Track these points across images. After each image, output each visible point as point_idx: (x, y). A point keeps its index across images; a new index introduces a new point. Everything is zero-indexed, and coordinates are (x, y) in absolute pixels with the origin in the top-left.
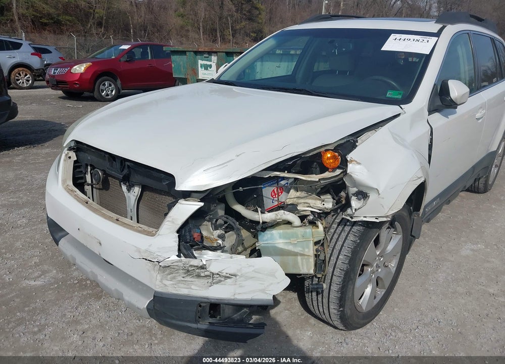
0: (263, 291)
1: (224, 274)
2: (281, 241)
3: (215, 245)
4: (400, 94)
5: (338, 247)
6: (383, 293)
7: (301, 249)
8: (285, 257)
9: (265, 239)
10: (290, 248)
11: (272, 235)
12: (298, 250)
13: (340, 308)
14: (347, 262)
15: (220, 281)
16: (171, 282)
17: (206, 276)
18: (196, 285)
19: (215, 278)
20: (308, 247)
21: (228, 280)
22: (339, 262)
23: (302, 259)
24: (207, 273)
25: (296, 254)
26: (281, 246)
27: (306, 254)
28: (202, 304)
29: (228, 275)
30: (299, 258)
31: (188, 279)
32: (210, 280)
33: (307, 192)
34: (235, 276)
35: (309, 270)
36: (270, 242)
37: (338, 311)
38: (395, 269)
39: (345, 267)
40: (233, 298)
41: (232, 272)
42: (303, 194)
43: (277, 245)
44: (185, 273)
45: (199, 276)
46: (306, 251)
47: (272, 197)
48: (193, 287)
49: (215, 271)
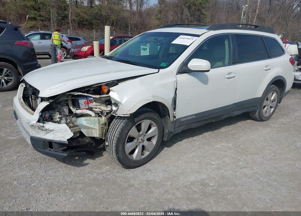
0: (63, 137)
1: (50, 130)
2: (85, 122)
3: (56, 120)
4: (166, 64)
5: (116, 128)
6: (148, 154)
7: (93, 126)
8: (88, 129)
9: (79, 121)
10: (88, 125)
11: (81, 119)
12: (92, 126)
13: (117, 155)
14: (118, 134)
15: (49, 132)
16: (34, 132)
17: (45, 130)
18: (42, 133)
19: (48, 131)
20: (96, 126)
21: (51, 132)
22: (116, 134)
23: (94, 131)
24: (45, 129)
25: (92, 128)
26: (85, 124)
27: (95, 128)
28: (45, 142)
29: (51, 130)
30: (93, 130)
31: (39, 131)
32: (46, 132)
33: (100, 103)
34: (54, 130)
35: (97, 135)
36: (80, 122)
37: (116, 156)
38: (155, 143)
39: (118, 136)
40: (53, 139)
41: (52, 129)
42: (99, 104)
43: (83, 124)
44: (38, 129)
45: (42, 130)
46: (95, 127)
47: (85, 104)
48: (41, 134)
49: (47, 128)
